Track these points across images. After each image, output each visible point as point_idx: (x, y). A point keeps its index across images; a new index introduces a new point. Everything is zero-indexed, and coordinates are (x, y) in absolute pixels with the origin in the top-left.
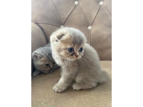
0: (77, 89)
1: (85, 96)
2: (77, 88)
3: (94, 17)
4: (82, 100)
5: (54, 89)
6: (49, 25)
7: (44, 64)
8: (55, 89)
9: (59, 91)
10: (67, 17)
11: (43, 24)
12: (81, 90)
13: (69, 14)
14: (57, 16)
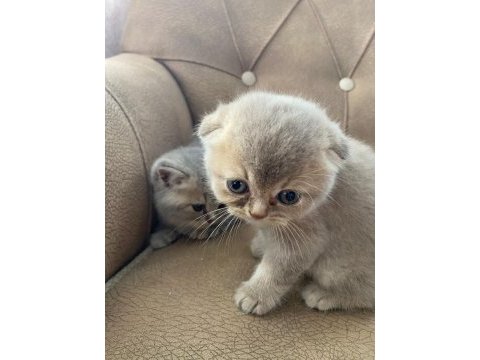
0: (320, 308)
1: (352, 335)
2: (322, 302)
3: (364, 46)
4: (346, 350)
5: (237, 302)
6: (205, 69)
7: (188, 205)
8: (241, 303)
9: (258, 310)
10: (266, 42)
11: (182, 64)
12: (336, 311)
13: (273, 31)
14: (234, 39)
